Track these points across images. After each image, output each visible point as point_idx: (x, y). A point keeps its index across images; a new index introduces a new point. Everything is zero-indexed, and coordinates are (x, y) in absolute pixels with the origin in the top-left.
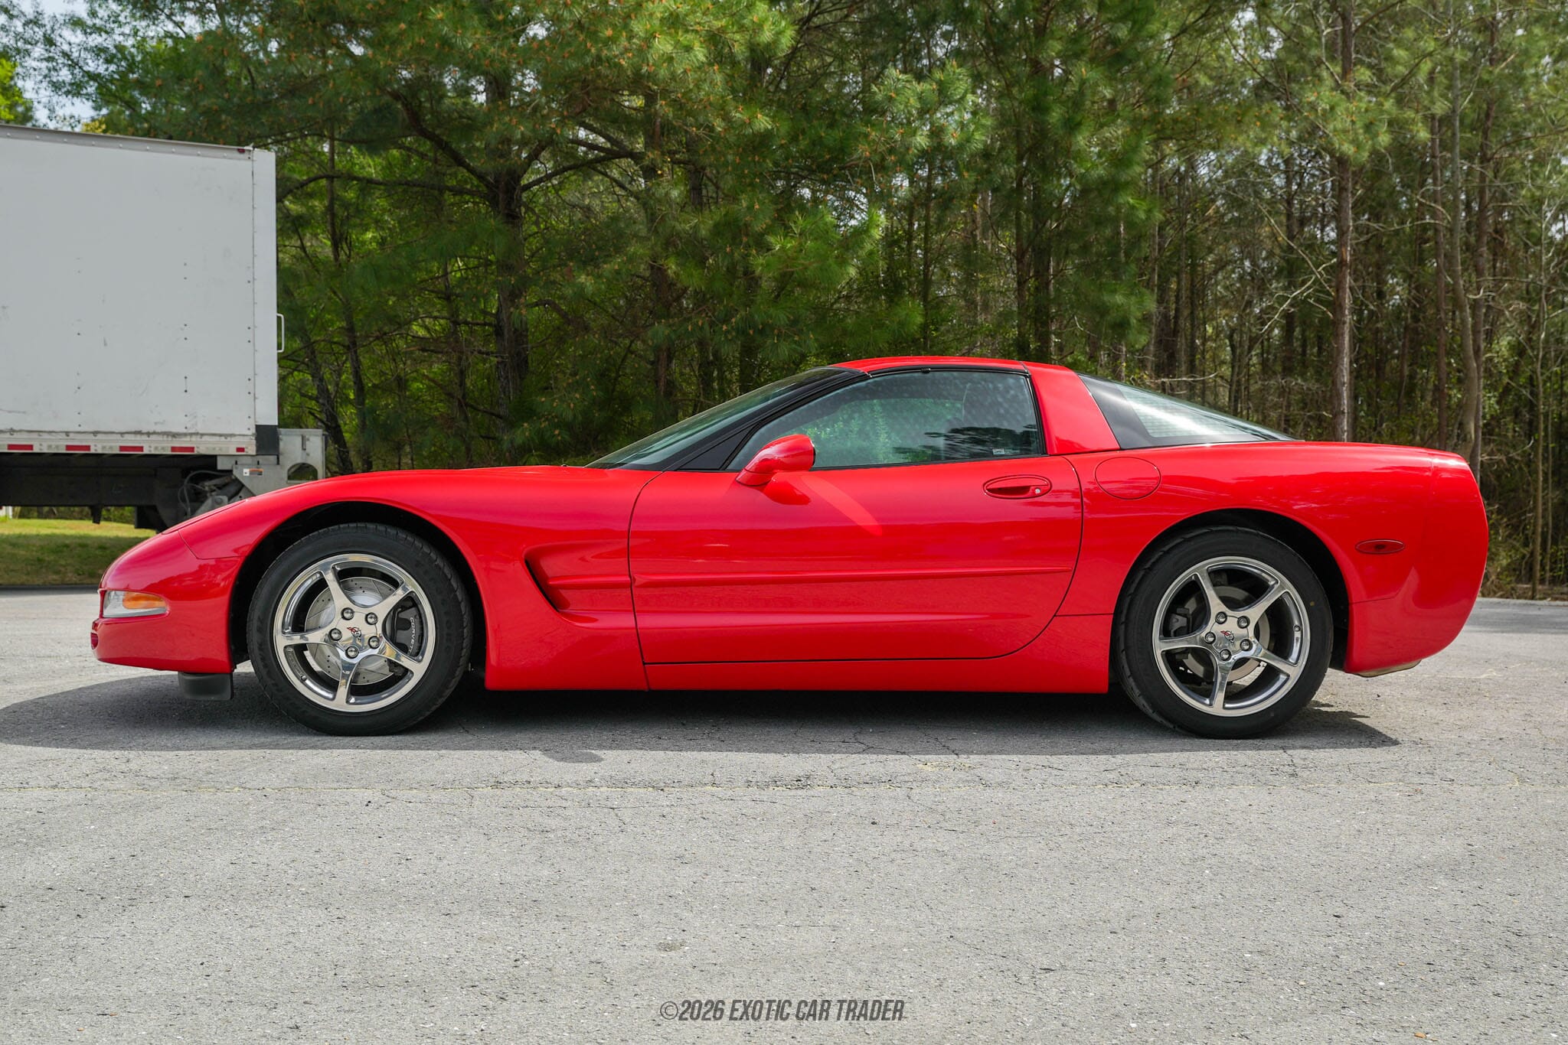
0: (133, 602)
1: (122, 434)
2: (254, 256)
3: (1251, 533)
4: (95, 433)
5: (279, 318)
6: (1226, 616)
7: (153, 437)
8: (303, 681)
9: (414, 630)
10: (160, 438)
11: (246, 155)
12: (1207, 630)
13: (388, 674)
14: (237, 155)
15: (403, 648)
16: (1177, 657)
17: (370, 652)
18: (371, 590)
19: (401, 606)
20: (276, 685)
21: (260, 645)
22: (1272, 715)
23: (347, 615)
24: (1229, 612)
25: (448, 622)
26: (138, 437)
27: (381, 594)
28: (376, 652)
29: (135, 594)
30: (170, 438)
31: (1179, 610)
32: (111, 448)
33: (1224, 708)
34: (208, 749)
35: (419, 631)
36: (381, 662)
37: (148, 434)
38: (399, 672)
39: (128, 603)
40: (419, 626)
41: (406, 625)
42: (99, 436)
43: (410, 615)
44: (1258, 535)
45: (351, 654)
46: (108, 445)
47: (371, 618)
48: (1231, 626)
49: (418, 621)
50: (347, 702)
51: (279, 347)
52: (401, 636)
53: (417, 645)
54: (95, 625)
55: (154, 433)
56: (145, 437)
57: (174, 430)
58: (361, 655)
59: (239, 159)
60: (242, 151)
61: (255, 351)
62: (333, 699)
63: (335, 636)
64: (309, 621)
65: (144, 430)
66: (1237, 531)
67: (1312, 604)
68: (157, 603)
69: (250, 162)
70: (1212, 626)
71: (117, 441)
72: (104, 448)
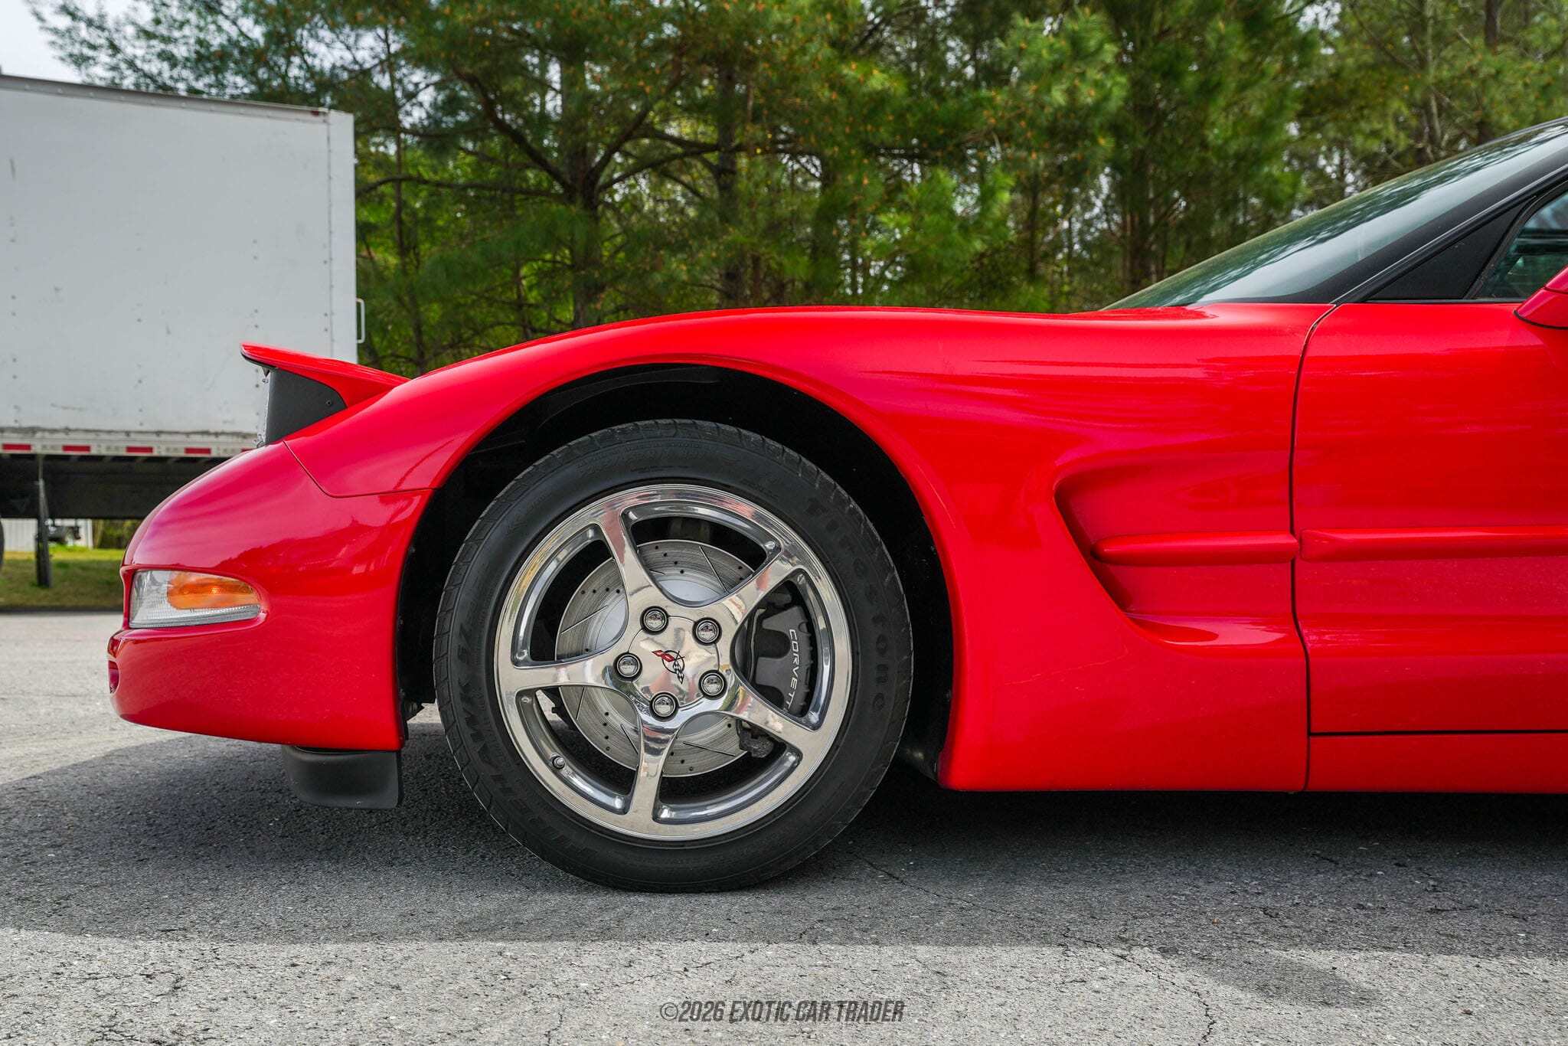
0: (190, 597)
1: (188, 434)
2: (331, 232)
4: (158, 433)
5: (358, 305)
7: (222, 438)
8: (556, 769)
9: (797, 656)
10: (229, 439)
11: (320, 118)
13: (734, 750)
14: (310, 117)
15: (773, 697)
17: (706, 705)
18: (698, 567)
19: (770, 606)
20: (499, 779)
21: (466, 689)
23: (654, 624)
25: (881, 639)
26: (206, 438)
27: (720, 577)
28: (718, 705)
29: (194, 578)
30: (240, 440)
32: (176, 450)
34: (363, 938)
35: (808, 662)
36: (720, 728)
37: (217, 434)
38: (761, 749)
39: (180, 598)
40: (807, 649)
41: (779, 645)
42: (163, 437)
43: (788, 623)
45: (664, 709)
46: (172, 446)
47: (706, 629)
49: (805, 635)
50: (656, 818)
51: (359, 337)
52: (768, 669)
53: (804, 690)
54: (114, 642)
55: (223, 433)
56: (212, 439)
57: (245, 430)
58: (683, 716)
59: (313, 122)
60: (316, 113)
61: (332, 340)
62: (624, 811)
63: (628, 670)
64: (565, 638)
65: (212, 430)
68: (241, 597)
69: (324, 126)
71: (182, 442)
72: (168, 450)
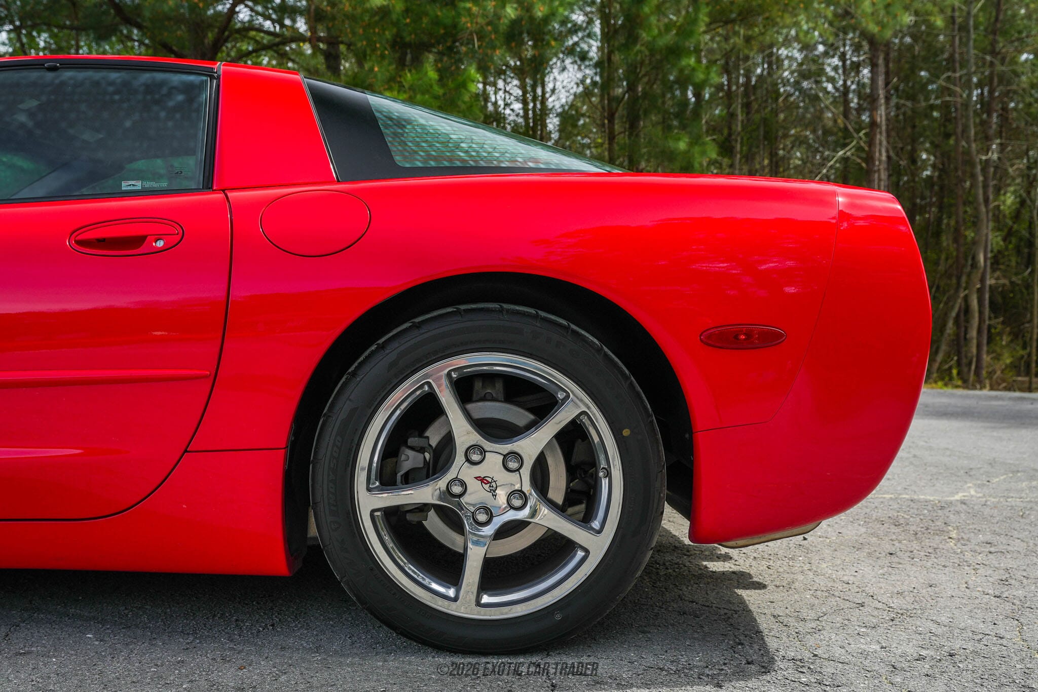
3: (524, 314)
6: (483, 452)
12: (451, 475)
16: (409, 517)
22: (558, 617)
24: (487, 445)
31: (412, 441)
33: (478, 603)
44: (537, 316)
48: (492, 465)
66: (501, 310)
67: (626, 432)
70: (459, 468)
